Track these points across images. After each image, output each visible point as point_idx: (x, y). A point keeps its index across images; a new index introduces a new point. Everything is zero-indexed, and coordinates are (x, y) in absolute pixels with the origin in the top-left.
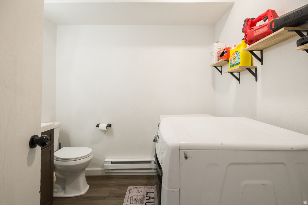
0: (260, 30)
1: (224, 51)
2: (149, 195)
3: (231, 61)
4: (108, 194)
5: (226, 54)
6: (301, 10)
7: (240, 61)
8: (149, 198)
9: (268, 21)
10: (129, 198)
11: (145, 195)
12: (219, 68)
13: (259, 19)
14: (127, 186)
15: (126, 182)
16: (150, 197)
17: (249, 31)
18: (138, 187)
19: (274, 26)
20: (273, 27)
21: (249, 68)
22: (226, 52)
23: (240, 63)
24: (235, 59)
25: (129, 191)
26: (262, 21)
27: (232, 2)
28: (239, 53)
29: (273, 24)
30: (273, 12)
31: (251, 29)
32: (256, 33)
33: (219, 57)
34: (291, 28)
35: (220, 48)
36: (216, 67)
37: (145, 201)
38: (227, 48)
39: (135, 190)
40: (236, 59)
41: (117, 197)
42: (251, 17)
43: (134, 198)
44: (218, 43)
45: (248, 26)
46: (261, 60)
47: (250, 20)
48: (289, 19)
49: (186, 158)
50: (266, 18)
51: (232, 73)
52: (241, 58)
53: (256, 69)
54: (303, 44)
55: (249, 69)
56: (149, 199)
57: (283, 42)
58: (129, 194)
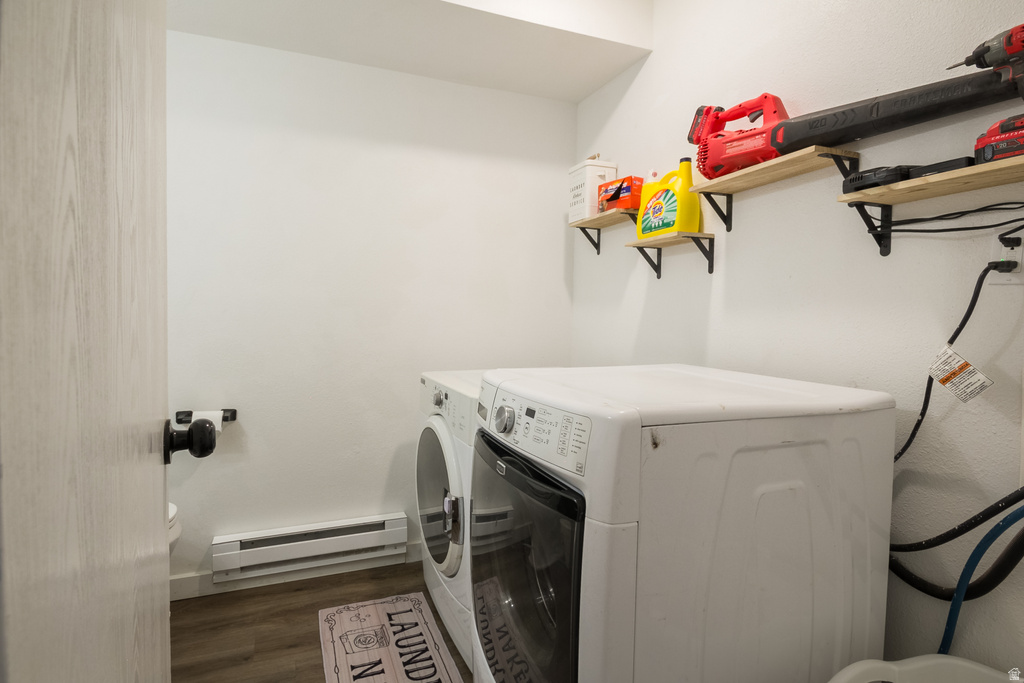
0: (744, 142)
1: (621, 185)
2: (396, 619)
3: (645, 215)
4: (253, 646)
5: (626, 194)
6: (852, 110)
7: (676, 217)
8: (400, 628)
9: (765, 121)
10: (336, 639)
11: (387, 624)
12: (593, 234)
13: (738, 113)
14: (313, 609)
15: (304, 599)
16: (402, 626)
17: (711, 140)
18: (354, 605)
19: (784, 139)
20: (780, 140)
21: (698, 238)
22: (628, 189)
23: (674, 222)
24: (660, 210)
25: (327, 620)
26: (746, 119)
27: (646, 46)
28: (673, 195)
29: (781, 133)
30: (776, 101)
31: (716, 137)
32: (732, 150)
33: (605, 202)
34: (826, 150)
35: (602, 177)
36: (583, 230)
37: (394, 639)
38: (630, 179)
39: (346, 615)
40: (663, 210)
41: (291, 647)
42: (715, 104)
43: (351, 638)
44: (594, 158)
45: (707, 128)
46: (727, 219)
47: (712, 113)
48: (821, 126)
49: (655, 445)
50: (758, 113)
51: (641, 249)
52: (678, 208)
53: (712, 241)
54: (858, 189)
55: (697, 241)
56: (403, 630)
57: (789, 180)
58: (331, 629)
